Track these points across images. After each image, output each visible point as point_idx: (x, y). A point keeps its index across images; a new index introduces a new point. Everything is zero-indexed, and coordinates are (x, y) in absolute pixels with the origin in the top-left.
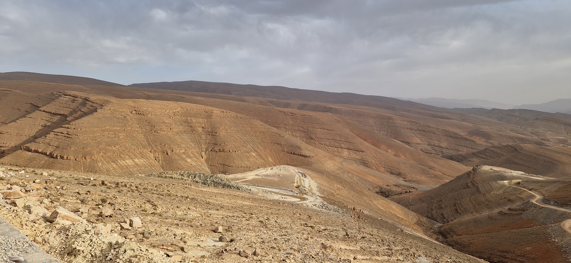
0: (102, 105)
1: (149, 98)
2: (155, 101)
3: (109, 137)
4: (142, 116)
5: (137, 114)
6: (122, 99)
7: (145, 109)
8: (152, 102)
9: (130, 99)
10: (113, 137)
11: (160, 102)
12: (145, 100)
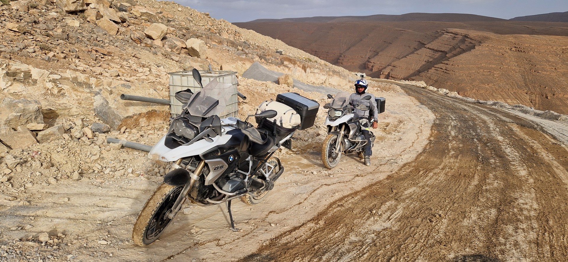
0: (480, 42)
1: (533, 32)
2: (541, 36)
3: (484, 75)
4: (522, 54)
5: (517, 51)
6: (502, 35)
7: (526, 45)
8: (537, 37)
9: (512, 35)
10: (488, 75)
11: (547, 37)
12: (528, 35)
